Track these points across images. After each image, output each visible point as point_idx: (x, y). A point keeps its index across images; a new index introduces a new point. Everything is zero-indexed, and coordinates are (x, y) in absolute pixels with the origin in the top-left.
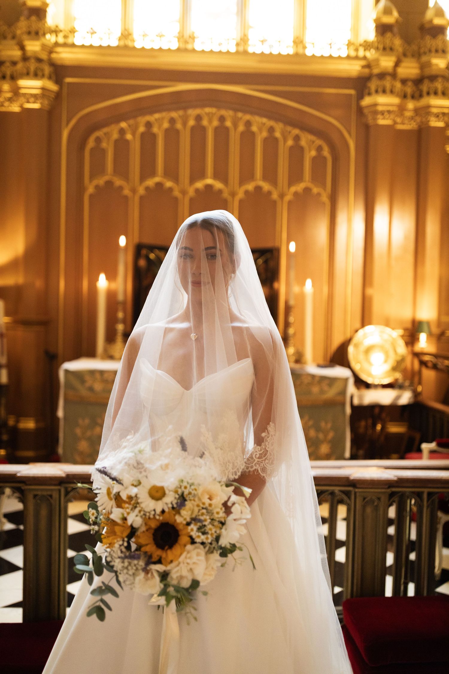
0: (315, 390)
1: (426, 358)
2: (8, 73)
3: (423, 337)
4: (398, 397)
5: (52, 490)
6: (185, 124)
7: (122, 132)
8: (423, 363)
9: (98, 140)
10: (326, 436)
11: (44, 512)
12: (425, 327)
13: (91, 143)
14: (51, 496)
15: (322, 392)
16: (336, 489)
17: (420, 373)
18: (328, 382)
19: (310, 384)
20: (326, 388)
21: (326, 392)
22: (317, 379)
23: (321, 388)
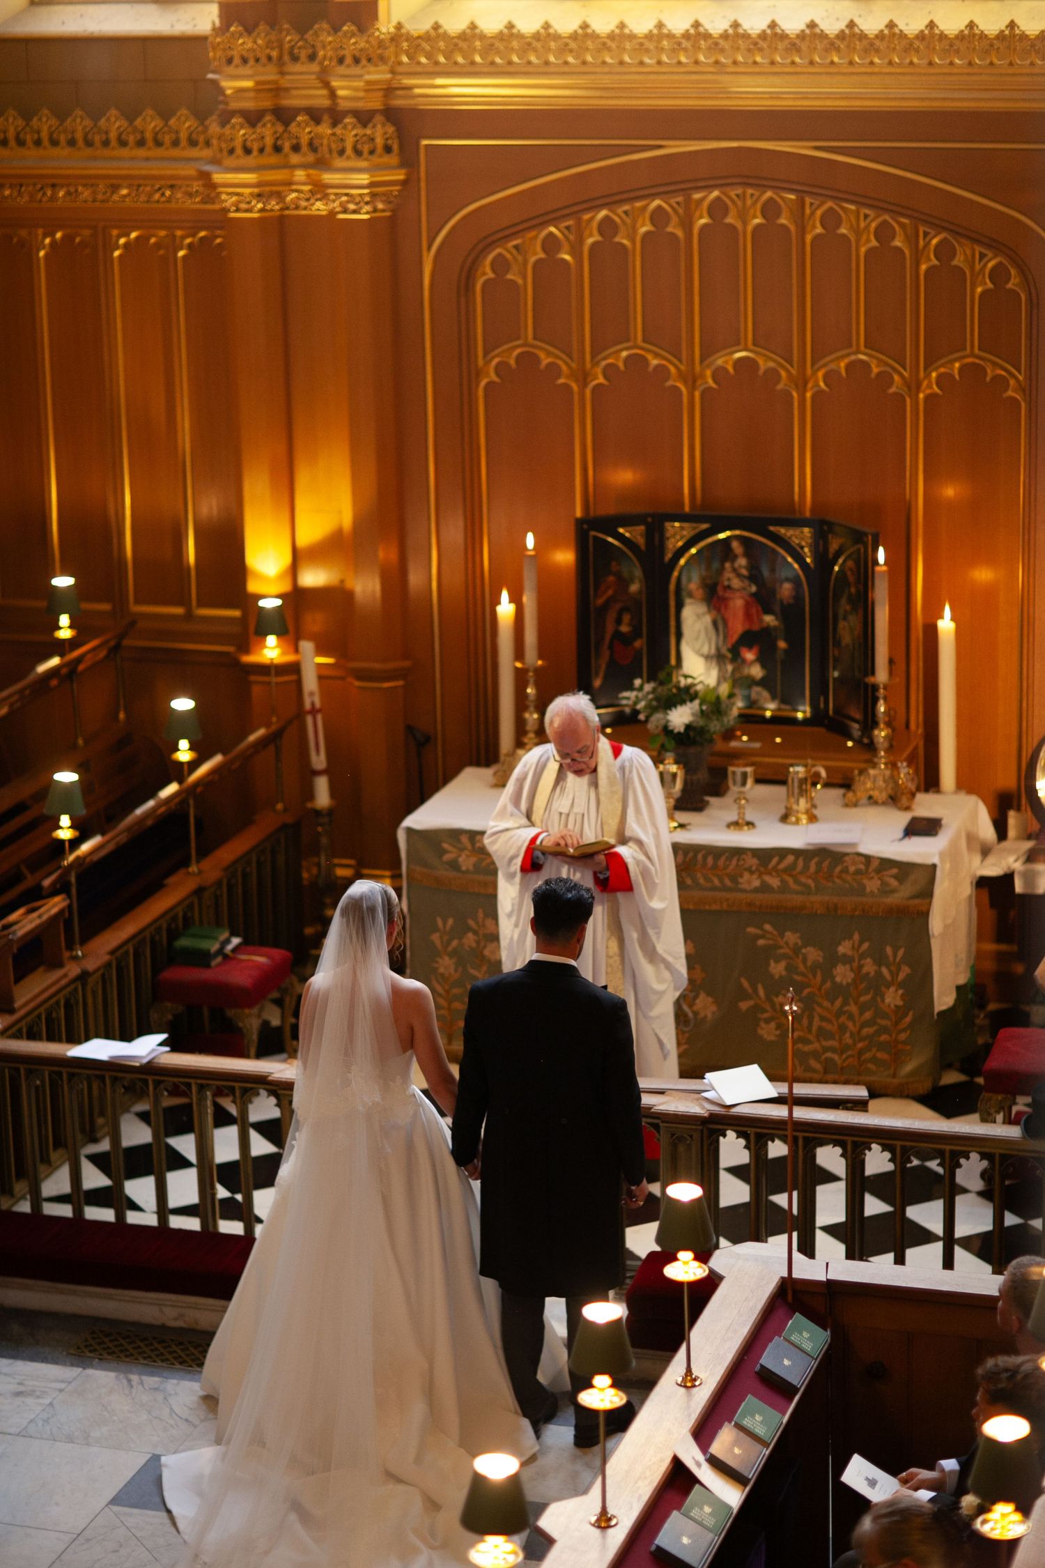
0: (872, 885)
2: (304, 141)
6: (687, 224)
7: (551, 245)
9: (501, 265)
10: (894, 975)
13: (486, 272)
15: (885, 890)
18: (895, 871)
19: (858, 872)
20: (894, 883)
21: (893, 891)
22: (875, 864)
23: (884, 884)
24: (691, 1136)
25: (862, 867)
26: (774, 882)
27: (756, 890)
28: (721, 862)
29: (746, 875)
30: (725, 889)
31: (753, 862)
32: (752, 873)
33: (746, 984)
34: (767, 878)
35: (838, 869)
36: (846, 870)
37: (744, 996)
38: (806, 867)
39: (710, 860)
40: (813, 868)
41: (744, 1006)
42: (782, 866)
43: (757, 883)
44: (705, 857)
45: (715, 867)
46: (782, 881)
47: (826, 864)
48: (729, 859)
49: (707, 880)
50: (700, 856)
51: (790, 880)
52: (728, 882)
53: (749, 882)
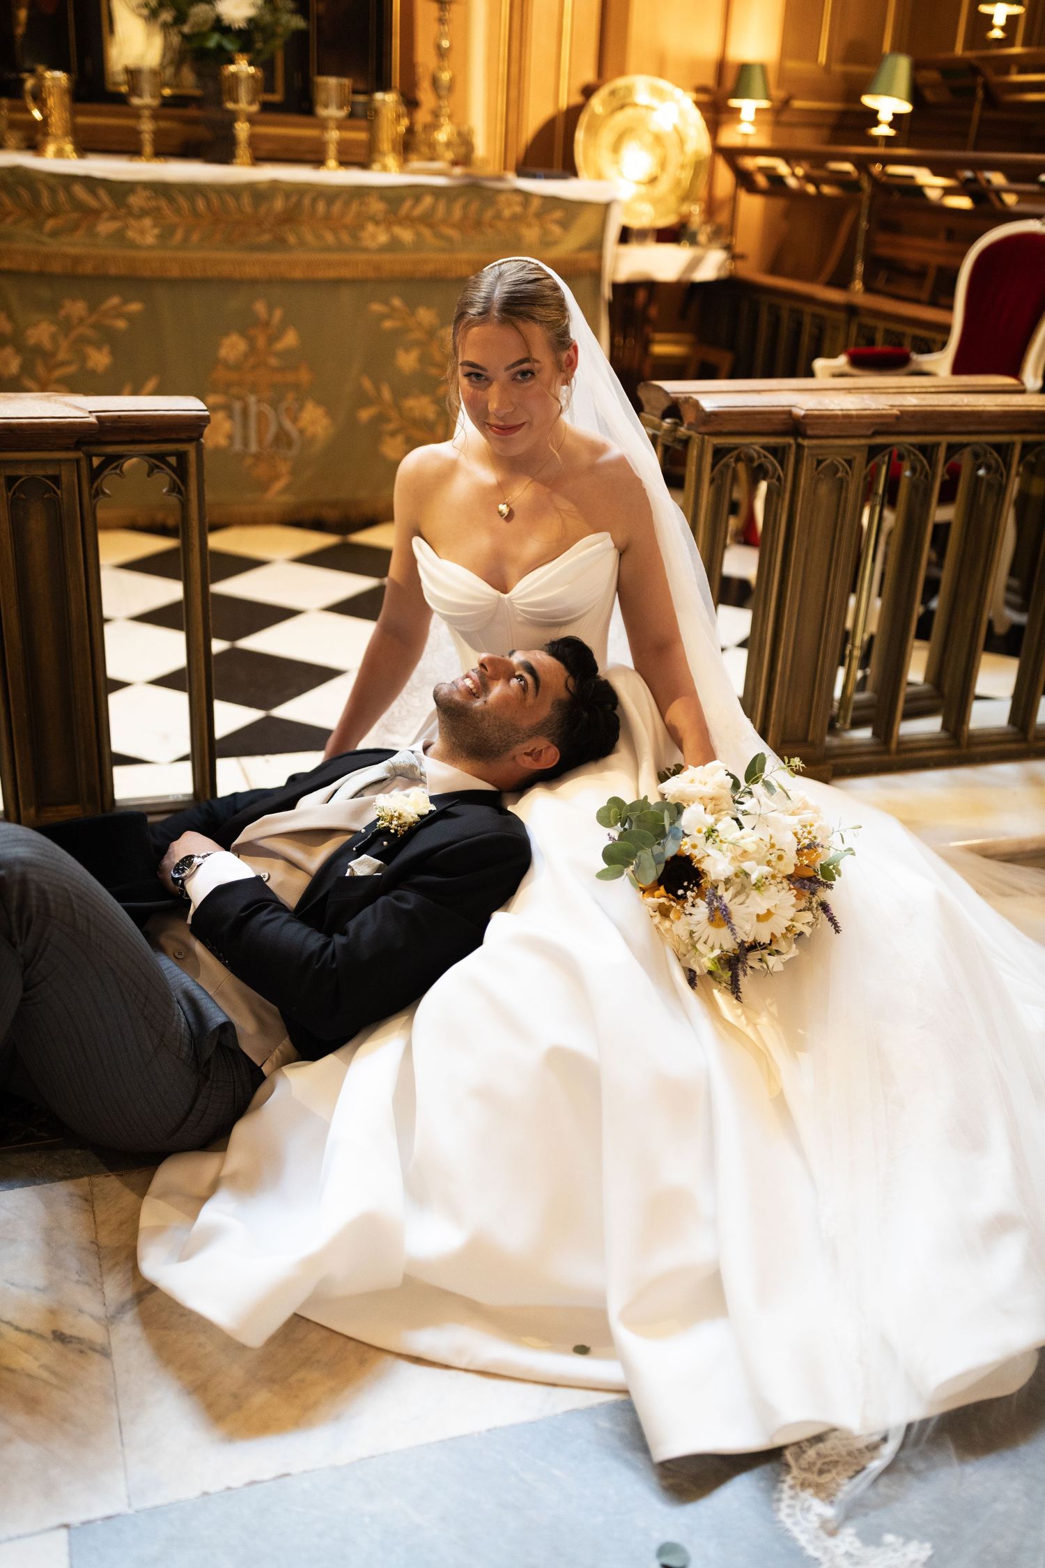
0: (531, 235)
1: (751, 163)
3: (748, 107)
4: (695, 264)
5: (58, 462)
8: (744, 180)
11: (37, 525)
12: (757, 83)
14: (56, 479)
16: (755, 444)
17: (734, 199)
18: (558, 214)
19: (516, 218)
20: (556, 230)
21: (555, 243)
22: (535, 204)
23: (545, 232)
24: (849, 462)
25: (518, 209)
26: (406, 235)
27: (383, 249)
28: (337, 207)
29: (370, 228)
30: (341, 248)
31: (377, 207)
32: (377, 223)
33: (367, 384)
34: (398, 230)
35: (489, 214)
36: (498, 216)
37: (363, 400)
38: (449, 211)
39: (321, 207)
40: (457, 213)
41: (365, 415)
42: (418, 211)
43: (383, 238)
44: (314, 201)
45: (328, 217)
46: (418, 235)
47: (474, 207)
48: (347, 204)
49: (319, 237)
50: (307, 201)
51: (426, 232)
52: (345, 237)
53: (373, 237)
